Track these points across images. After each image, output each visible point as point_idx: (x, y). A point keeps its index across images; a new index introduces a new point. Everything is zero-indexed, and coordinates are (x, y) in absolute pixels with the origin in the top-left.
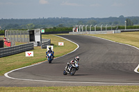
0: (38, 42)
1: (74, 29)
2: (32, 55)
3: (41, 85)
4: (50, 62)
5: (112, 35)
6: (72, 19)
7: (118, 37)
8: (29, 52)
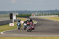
0: (15, 20)
6: (30, 11)
7: (57, 18)
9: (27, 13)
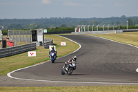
1: (76, 29)
2: (35, 55)
3: (44, 85)
4: (53, 61)
5: (114, 35)
6: (75, 19)
7: (120, 37)
8: (32, 52)
9: (70, 21)
